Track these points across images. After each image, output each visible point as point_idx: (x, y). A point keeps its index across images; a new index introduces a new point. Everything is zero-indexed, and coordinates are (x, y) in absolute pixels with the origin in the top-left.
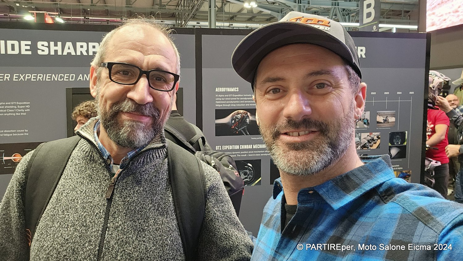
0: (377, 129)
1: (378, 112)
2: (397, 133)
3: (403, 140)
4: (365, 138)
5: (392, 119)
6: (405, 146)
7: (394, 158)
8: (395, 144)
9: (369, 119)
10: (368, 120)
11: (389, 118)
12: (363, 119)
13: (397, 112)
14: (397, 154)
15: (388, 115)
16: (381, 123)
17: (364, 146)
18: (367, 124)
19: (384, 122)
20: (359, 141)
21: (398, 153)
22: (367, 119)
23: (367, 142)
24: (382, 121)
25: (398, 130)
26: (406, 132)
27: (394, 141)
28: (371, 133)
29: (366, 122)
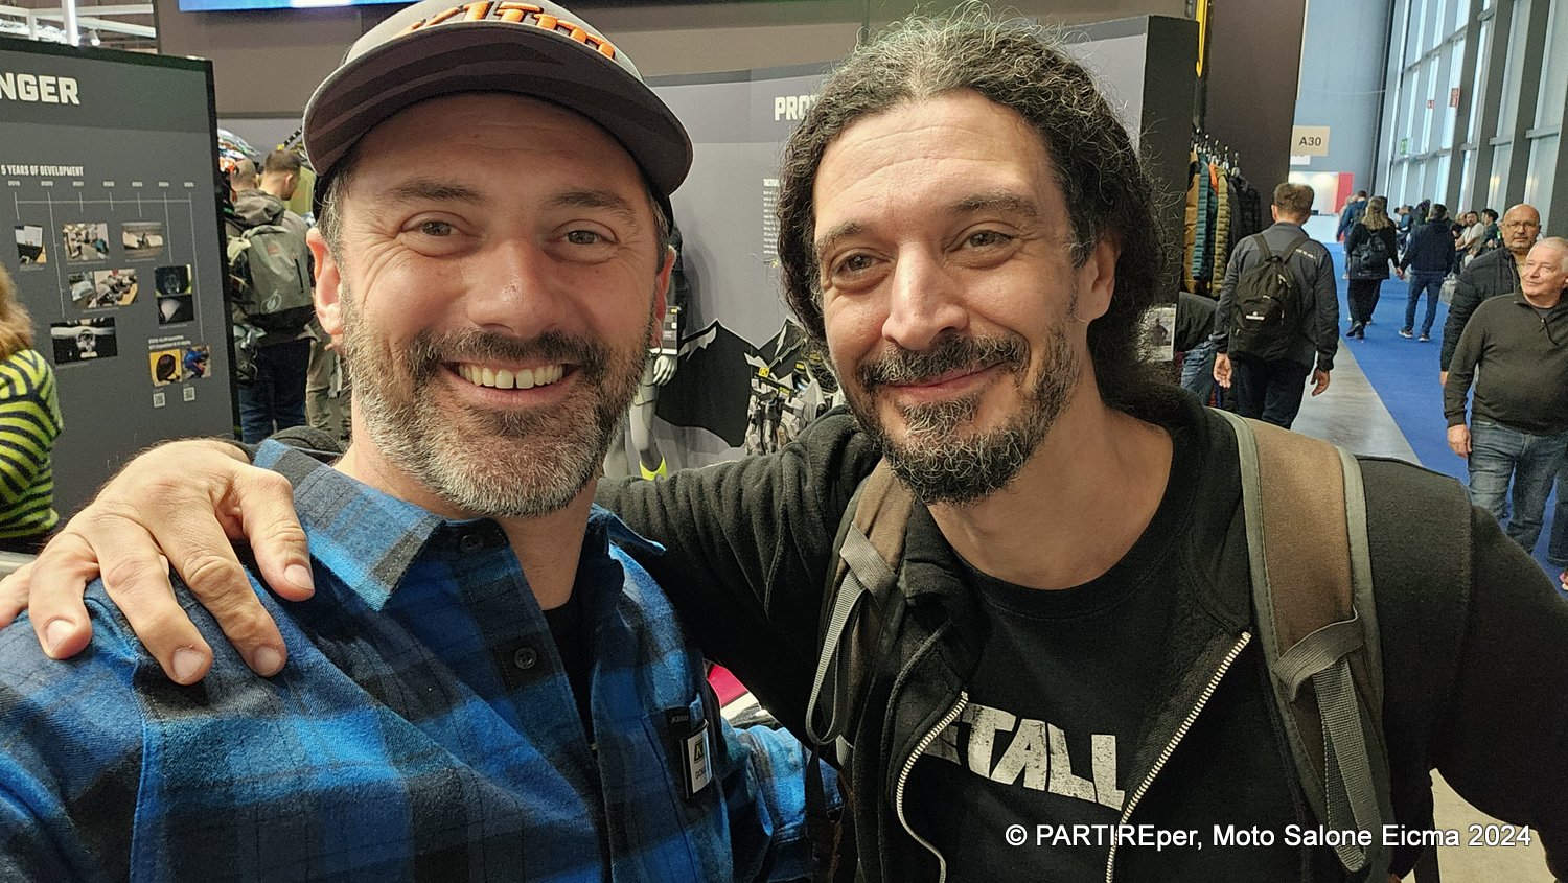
0: (128, 261)
1: (125, 224)
2: (171, 269)
3: (185, 284)
4: (104, 283)
5: (155, 241)
6: (190, 296)
7: (170, 322)
8: (169, 291)
9: (106, 239)
10: (105, 244)
11: (148, 238)
12: (94, 241)
13: (164, 224)
14: (175, 314)
15: (148, 231)
16: (133, 248)
17: (104, 300)
18: (103, 250)
19: (140, 247)
20: (92, 288)
21: (176, 312)
22: (102, 241)
23: (108, 289)
24: (136, 245)
25: (171, 262)
26: (189, 267)
27: (166, 285)
28: (115, 272)
29: (101, 247)
